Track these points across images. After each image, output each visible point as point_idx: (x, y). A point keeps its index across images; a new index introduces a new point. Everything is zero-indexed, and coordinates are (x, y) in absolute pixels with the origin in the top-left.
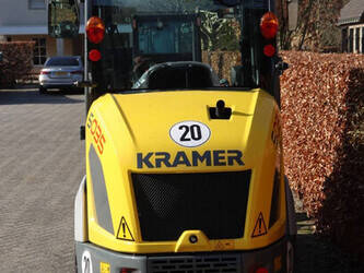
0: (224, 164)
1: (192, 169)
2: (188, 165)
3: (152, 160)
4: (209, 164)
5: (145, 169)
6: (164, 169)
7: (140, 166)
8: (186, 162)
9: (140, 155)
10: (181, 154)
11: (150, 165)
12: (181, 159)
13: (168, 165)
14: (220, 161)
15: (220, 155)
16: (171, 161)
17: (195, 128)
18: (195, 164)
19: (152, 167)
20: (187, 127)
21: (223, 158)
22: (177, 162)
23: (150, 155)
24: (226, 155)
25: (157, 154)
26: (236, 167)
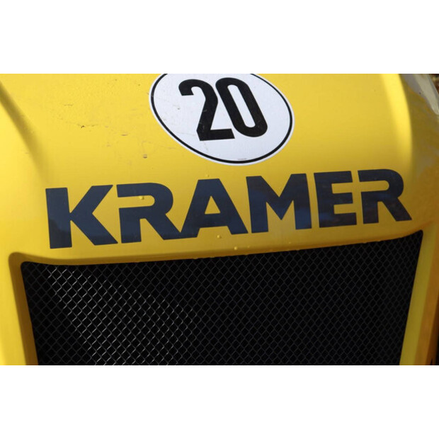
0: (349, 220)
1: (249, 242)
2: (238, 228)
3: (108, 213)
4: (303, 222)
5: (81, 249)
6: (151, 245)
7: (59, 238)
8: (228, 217)
9: (56, 198)
10: (209, 189)
11: (99, 236)
12: (212, 208)
13: (167, 231)
14: (339, 209)
15: (337, 188)
16: (178, 215)
17: (234, 90)
18: (260, 224)
19: (109, 240)
20: (205, 87)
21: (347, 198)
22: (197, 219)
23: (97, 194)
24: (357, 188)
25: (125, 190)
26: (387, 228)
